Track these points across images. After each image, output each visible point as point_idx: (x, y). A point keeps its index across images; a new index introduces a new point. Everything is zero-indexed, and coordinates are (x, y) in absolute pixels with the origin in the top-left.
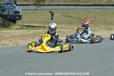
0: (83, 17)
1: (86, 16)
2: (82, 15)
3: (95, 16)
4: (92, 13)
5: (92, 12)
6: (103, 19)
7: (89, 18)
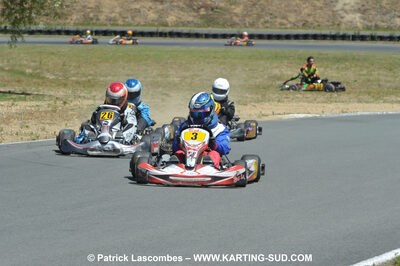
0: (29, 68)
1: (38, 64)
2: (25, 62)
3: (64, 65)
4: (53, 57)
5: (53, 53)
6: (90, 75)
7: (48, 71)
